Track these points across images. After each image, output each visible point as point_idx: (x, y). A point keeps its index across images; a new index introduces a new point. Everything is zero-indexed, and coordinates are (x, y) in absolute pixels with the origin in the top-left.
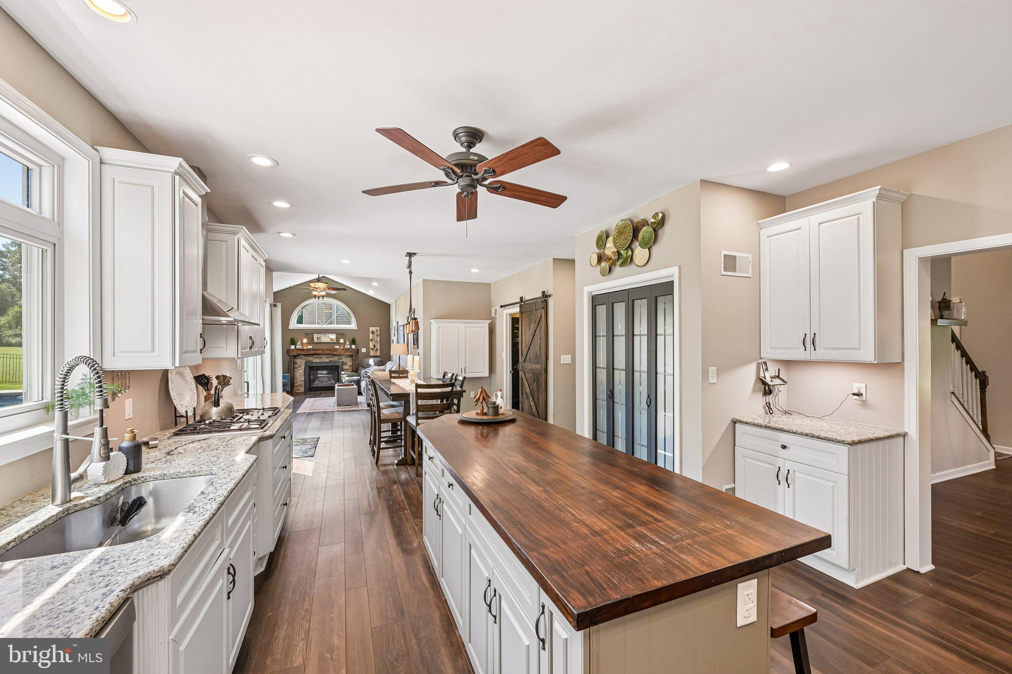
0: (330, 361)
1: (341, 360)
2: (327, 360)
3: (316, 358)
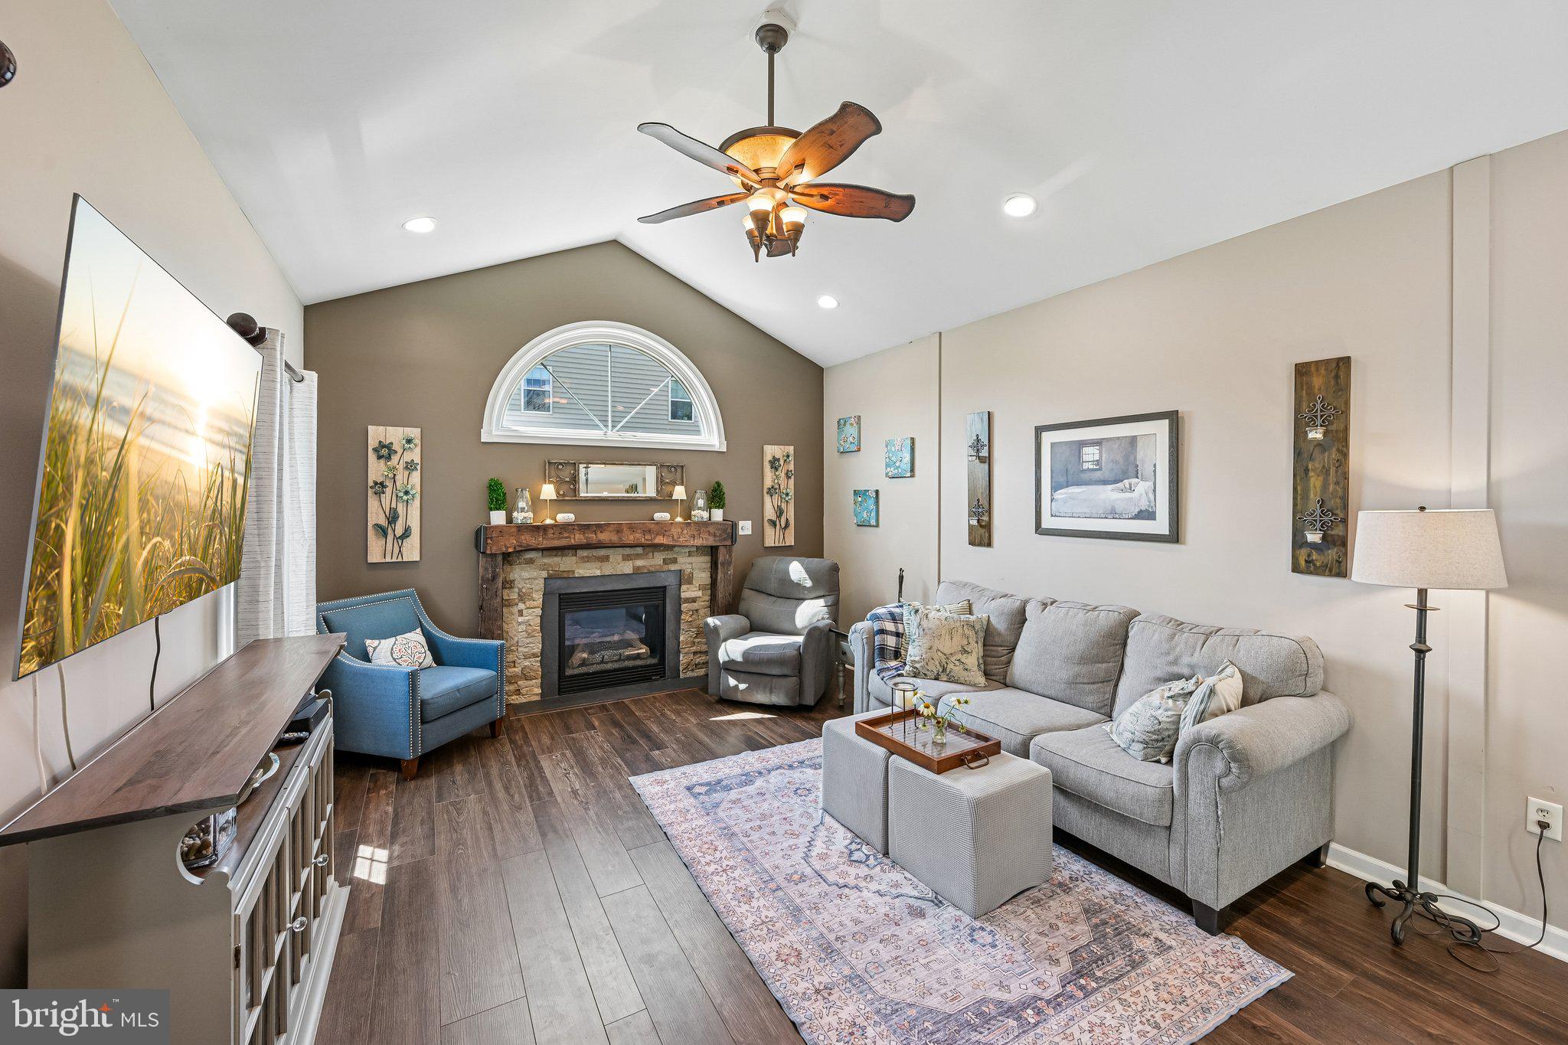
0: (637, 572)
1: (673, 567)
2: (627, 568)
3: (587, 559)
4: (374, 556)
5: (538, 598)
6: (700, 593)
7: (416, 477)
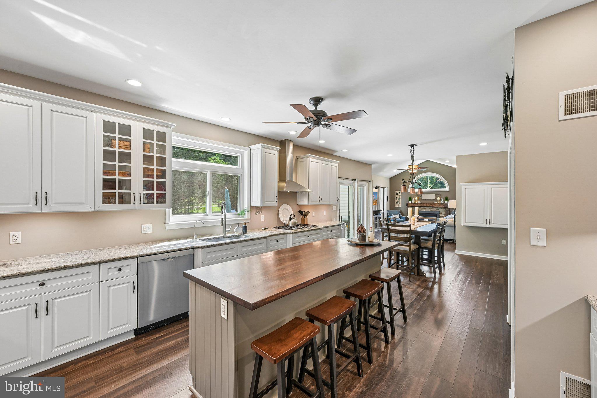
1: (438, 211)
2: (430, 210)
3: (423, 208)
4: (396, 206)
6: (443, 216)
7: (400, 197)
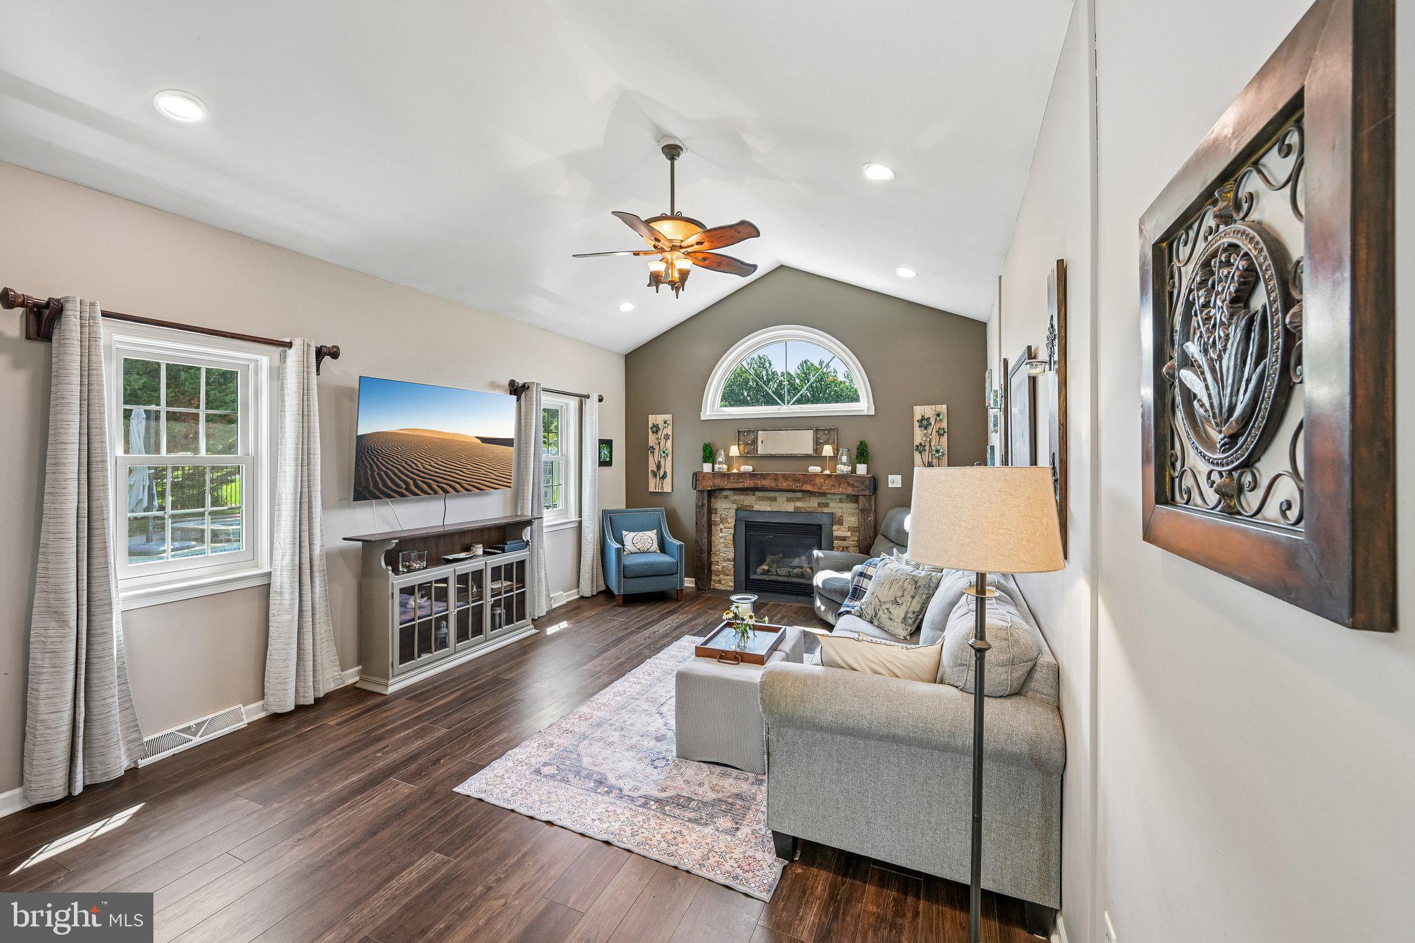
0: (797, 512)
1: (826, 510)
2: (790, 507)
3: (761, 499)
4: (652, 489)
5: (732, 522)
6: (849, 534)
7: (669, 442)
